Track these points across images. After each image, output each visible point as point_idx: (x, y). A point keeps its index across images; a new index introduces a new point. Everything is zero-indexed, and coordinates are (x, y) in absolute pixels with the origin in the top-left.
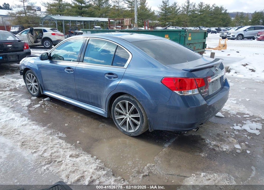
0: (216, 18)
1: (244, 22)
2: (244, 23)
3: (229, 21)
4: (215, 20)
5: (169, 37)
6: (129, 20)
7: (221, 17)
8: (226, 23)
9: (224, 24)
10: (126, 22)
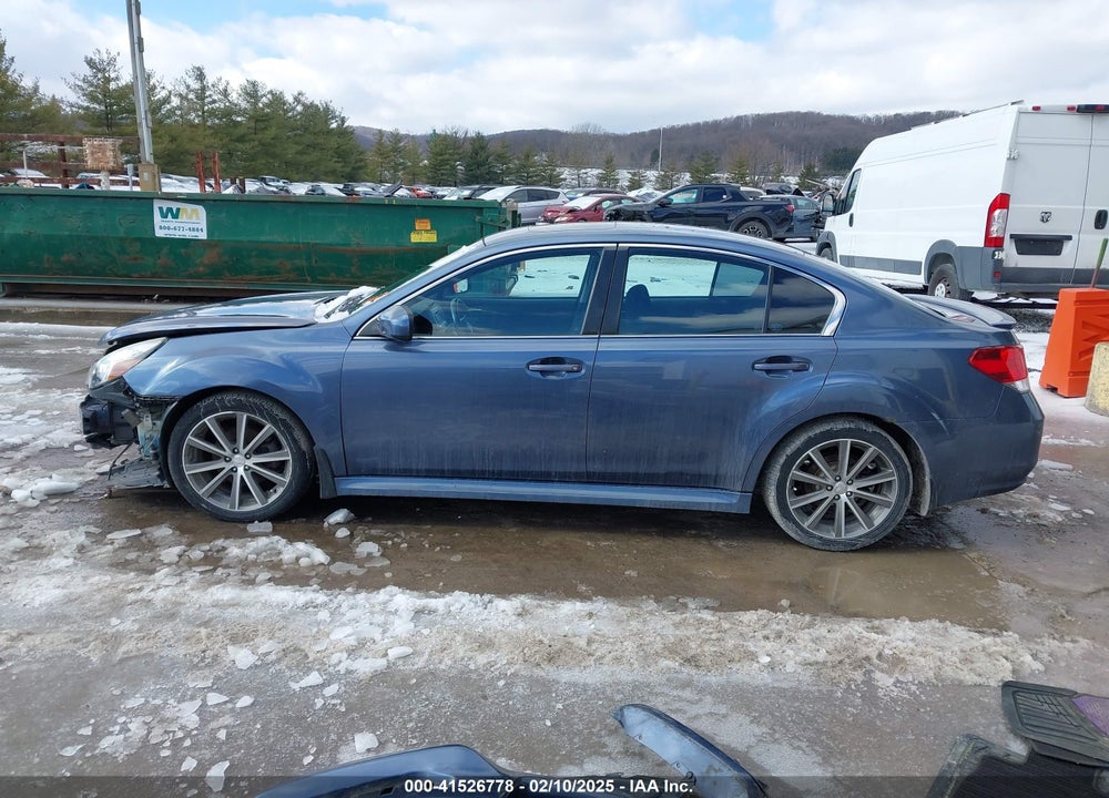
0: (313, 146)
1: (408, 167)
2: (408, 170)
3: (361, 160)
4: (314, 156)
5: (432, 229)
6: (114, 145)
7: (333, 142)
8: (354, 168)
9: (348, 170)
10: (92, 153)
